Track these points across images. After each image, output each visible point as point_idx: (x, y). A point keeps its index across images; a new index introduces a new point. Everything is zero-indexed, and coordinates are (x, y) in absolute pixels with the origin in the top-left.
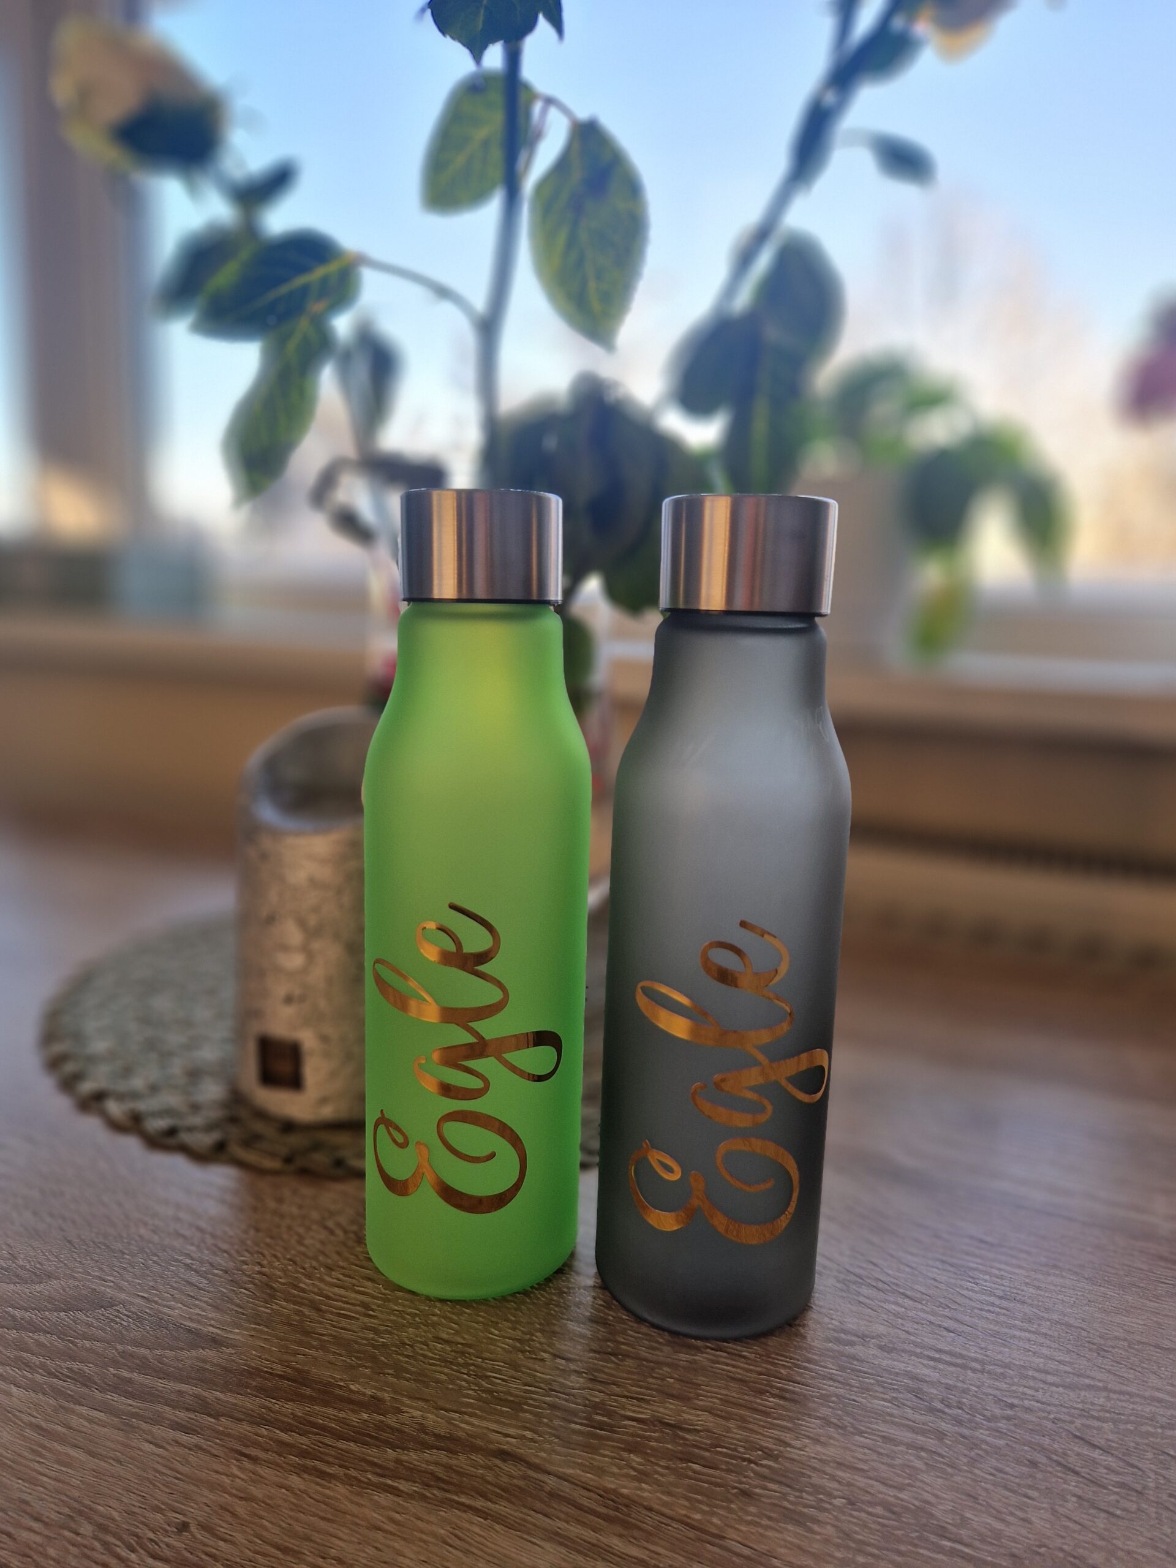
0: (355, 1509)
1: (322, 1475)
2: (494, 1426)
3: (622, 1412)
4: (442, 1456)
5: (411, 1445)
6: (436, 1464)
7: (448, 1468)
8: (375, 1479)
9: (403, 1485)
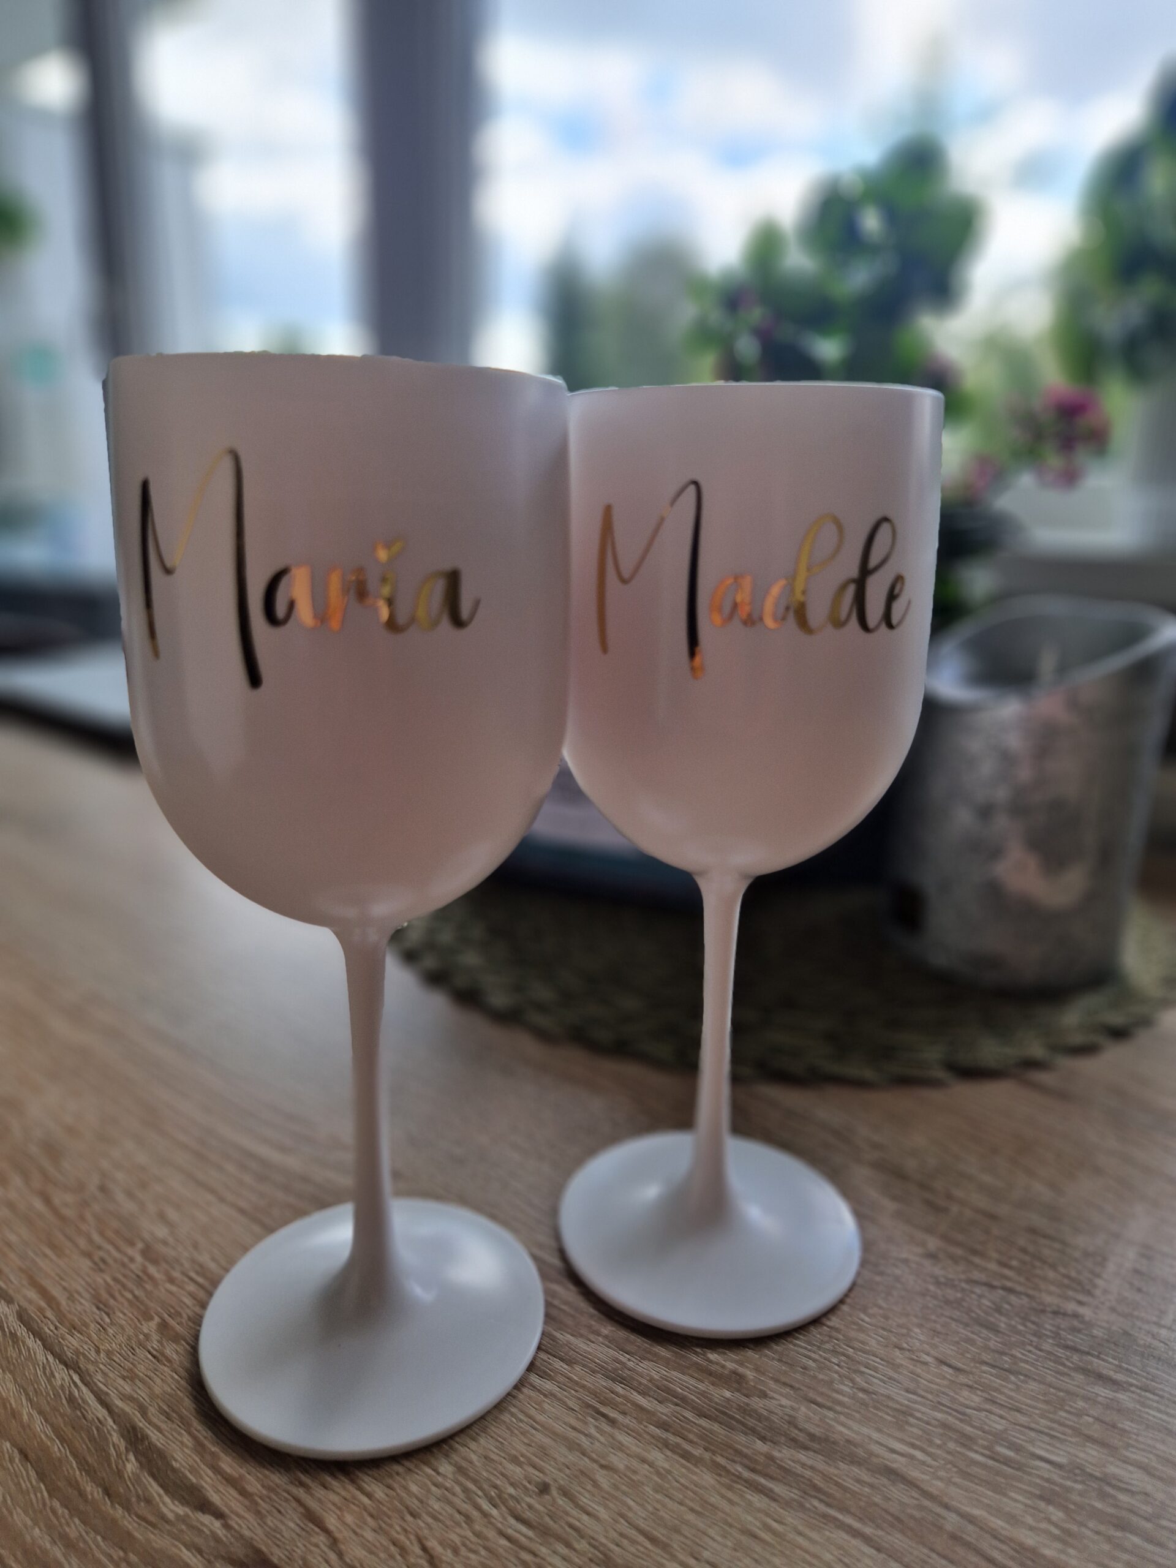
0: (726, 1506)
1: (686, 1456)
2: (875, 1435)
3: (1031, 1449)
4: (819, 1462)
5: (783, 1439)
6: (812, 1468)
7: (826, 1477)
8: (746, 1474)
9: (778, 1489)
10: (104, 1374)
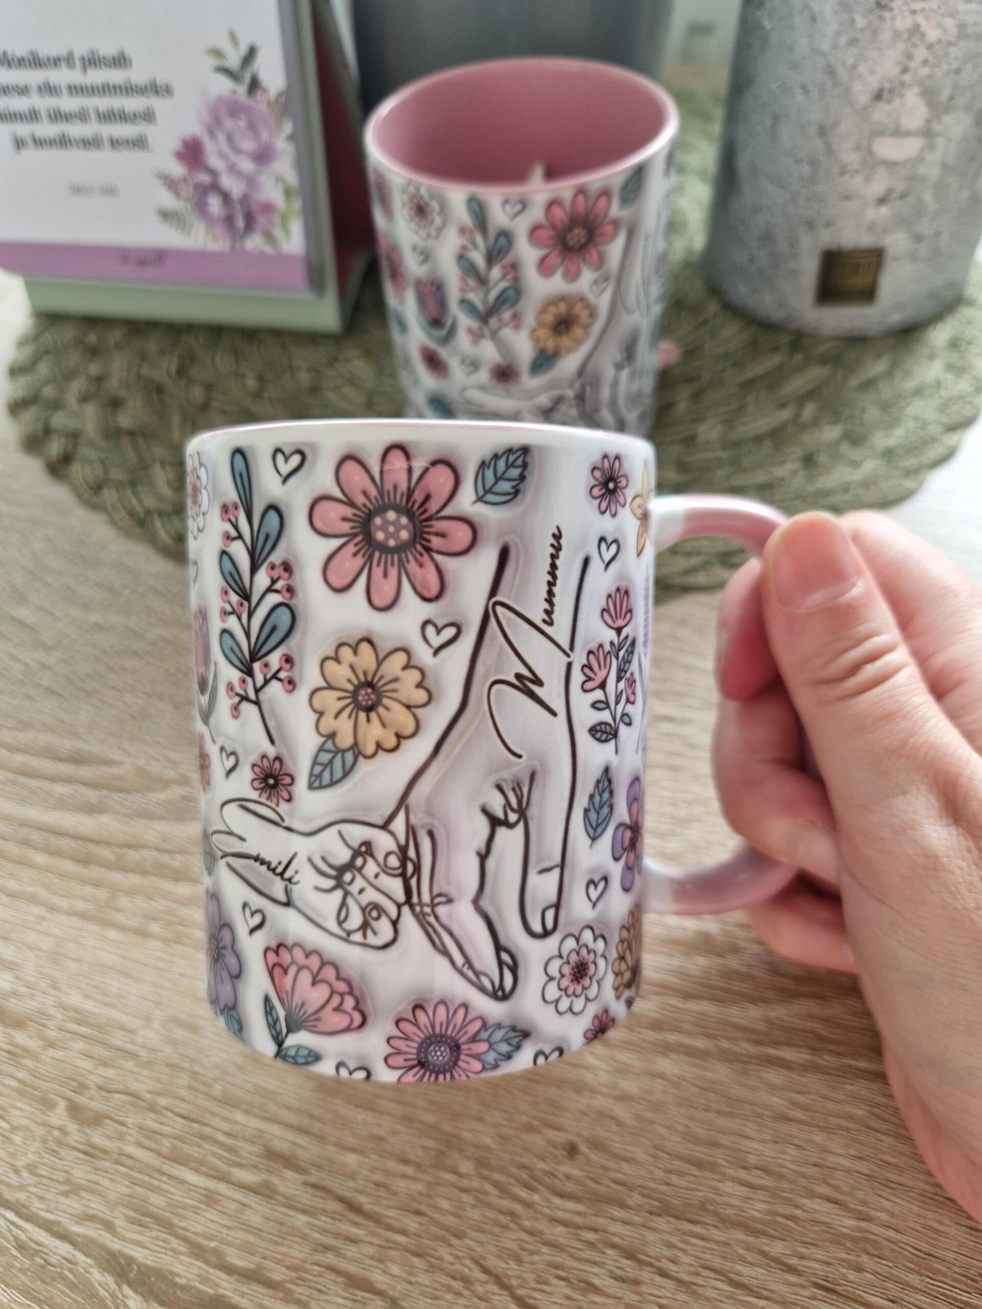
10: (41, 1198)
